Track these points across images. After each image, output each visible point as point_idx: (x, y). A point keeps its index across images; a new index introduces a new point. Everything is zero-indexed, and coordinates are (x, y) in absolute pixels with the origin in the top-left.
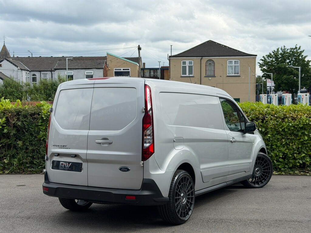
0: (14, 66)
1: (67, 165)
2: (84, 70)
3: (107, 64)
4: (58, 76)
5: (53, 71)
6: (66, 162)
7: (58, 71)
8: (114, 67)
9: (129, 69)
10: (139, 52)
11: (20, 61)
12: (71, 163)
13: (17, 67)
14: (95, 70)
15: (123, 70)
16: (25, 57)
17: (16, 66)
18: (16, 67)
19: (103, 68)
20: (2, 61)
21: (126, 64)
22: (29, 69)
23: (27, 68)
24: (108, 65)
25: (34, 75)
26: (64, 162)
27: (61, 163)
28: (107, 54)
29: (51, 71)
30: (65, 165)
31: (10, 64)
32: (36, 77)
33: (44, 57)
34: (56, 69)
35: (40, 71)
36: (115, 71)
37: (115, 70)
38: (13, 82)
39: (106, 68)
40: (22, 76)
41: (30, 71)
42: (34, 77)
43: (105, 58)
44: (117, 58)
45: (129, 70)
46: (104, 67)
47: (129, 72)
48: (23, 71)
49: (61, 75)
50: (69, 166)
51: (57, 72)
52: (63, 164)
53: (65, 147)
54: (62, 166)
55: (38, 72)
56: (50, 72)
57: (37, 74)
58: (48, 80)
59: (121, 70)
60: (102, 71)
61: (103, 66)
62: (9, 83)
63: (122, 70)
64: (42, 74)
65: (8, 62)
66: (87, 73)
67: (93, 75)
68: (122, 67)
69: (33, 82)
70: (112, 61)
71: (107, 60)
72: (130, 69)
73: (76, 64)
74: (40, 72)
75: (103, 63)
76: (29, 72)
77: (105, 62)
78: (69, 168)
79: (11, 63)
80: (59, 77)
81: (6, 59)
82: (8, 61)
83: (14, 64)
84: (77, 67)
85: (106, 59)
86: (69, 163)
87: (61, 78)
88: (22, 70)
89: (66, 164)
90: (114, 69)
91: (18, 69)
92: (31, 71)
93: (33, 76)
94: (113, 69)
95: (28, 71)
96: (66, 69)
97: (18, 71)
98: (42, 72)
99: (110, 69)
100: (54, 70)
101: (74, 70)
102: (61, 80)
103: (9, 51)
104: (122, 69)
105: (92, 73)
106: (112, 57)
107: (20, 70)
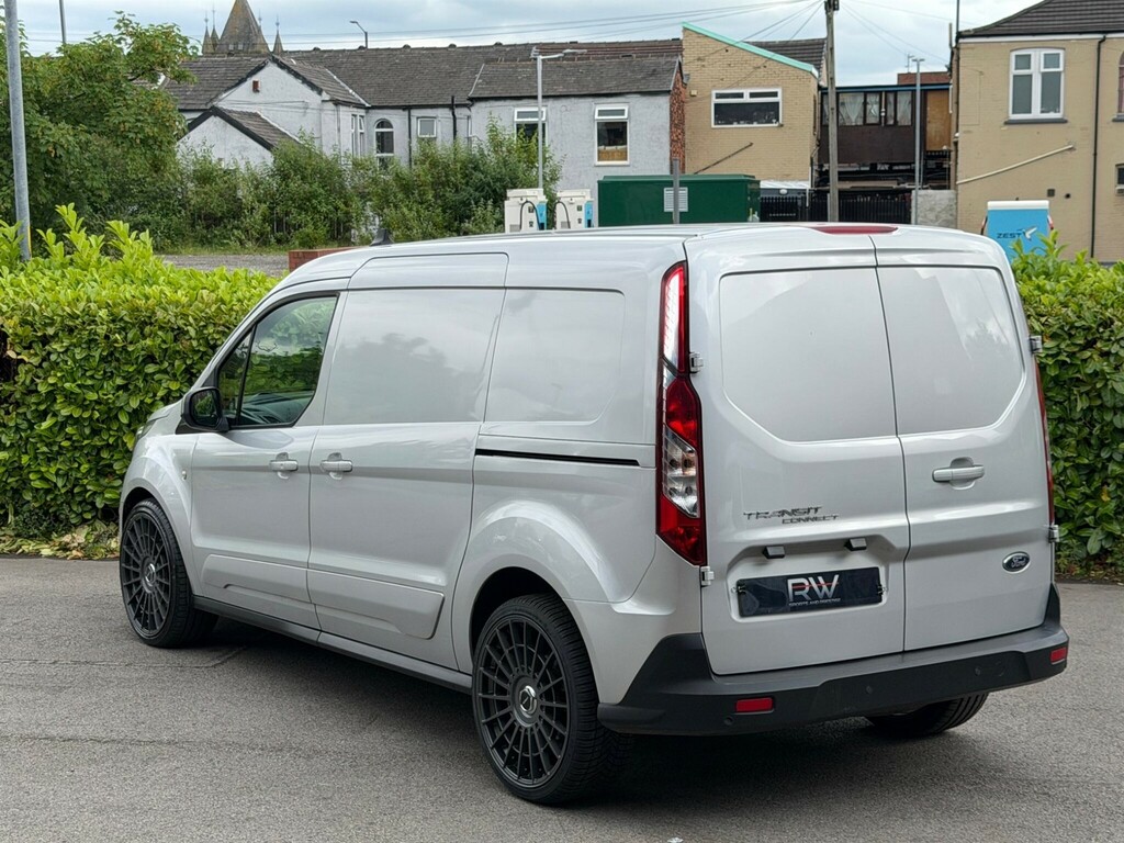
0: (306, 89)
2: (590, 100)
3: (684, 72)
4: (491, 131)
5: (459, 106)
7: (485, 104)
8: (714, 87)
9: (775, 94)
10: (830, 20)
11: (329, 67)
13: (320, 93)
14: (634, 99)
15: (753, 95)
16: (344, 50)
17: (312, 86)
18: (314, 94)
19: (668, 92)
20: (259, 68)
21: (762, 69)
22: (363, 101)
23: (357, 96)
24: (688, 76)
25: (382, 124)
26: (806, 576)
27: (791, 582)
28: (685, 29)
29: (452, 107)
30: (811, 588)
31: (290, 78)
32: (392, 133)
33: (423, 49)
34: (474, 100)
35: (408, 108)
36: (715, 101)
37: (719, 96)
38: (310, 157)
39: (682, 89)
40: (339, 130)
41: (368, 108)
42: (382, 133)
43: (674, 47)
44: (728, 47)
45: (778, 99)
46: (675, 87)
47: (778, 103)
48: (342, 108)
49: (500, 125)
51: (480, 111)
52: (802, 583)
55: (401, 111)
56: (446, 113)
57: (397, 120)
58: (438, 142)
59: (740, 96)
60: (663, 102)
61: (670, 81)
62: (296, 161)
63: (747, 99)
64: (414, 120)
65: (283, 73)
66: (601, 113)
67: (626, 123)
68: (745, 87)
69: (379, 154)
70: (703, 60)
71: (682, 56)
72: (779, 91)
73: (555, 77)
74: (406, 113)
75: (671, 70)
76: (362, 112)
77: (677, 64)
79: (297, 75)
80: (493, 130)
81: (275, 61)
82: (282, 66)
83: (305, 81)
84: (561, 90)
85: (681, 50)
87: (500, 138)
88: (337, 103)
90: (714, 92)
91: (323, 101)
92: (373, 108)
93: (378, 127)
94: (710, 96)
95: (360, 106)
97: (320, 110)
98: (415, 113)
99: (694, 93)
100: (469, 103)
101: (551, 102)
102: (500, 144)
103: (260, 19)
104: (747, 93)
105: (621, 112)
106: (706, 40)
107: (331, 106)
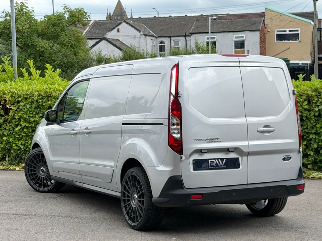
0: (135, 31)
1: (219, 163)
2: (232, 33)
3: (266, 23)
4: (196, 44)
5: (187, 36)
6: (218, 159)
7: (195, 35)
8: (276, 28)
9: (298, 31)
10: (315, 4)
11: (144, 24)
12: (225, 160)
13: (140, 32)
14: (247, 33)
15: (290, 31)
16: (149, 18)
17: (137, 30)
18: (138, 32)
19: (259, 30)
20: (120, 24)
21: (293, 22)
22: (155, 35)
23: (153, 33)
24: (267, 25)
25: (162, 42)
26: (215, 159)
27: (210, 161)
28: (266, 9)
29: (185, 36)
30: (216, 163)
31: (130, 27)
32: (164, 45)
33: (176, 17)
34: (192, 34)
35: (170, 37)
36: (276, 33)
37: (278, 31)
38: (134, 54)
39: (264, 29)
40: (146, 45)
41: (157, 37)
42: (162, 46)
43: (262, 15)
44: (281, 14)
45: (299, 32)
46: (262, 28)
47: (298, 34)
48: (147, 37)
49: (199, 42)
50: (222, 163)
51: (193, 37)
52: (214, 161)
53: (216, 140)
54: (212, 164)
55: (168, 38)
56: (183, 38)
57: (166, 41)
58: (181, 49)
59: (285, 31)
60: (257, 34)
61: (260, 26)
62: (130, 55)
63: (288, 32)
64: (172, 41)
65: (128, 26)
66: (236, 37)
67: (244, 41)
68: (287, 28)
69: (161, 53)
70: (272, 19)
71: (265, 18)
72: (299, 29)
73: (220, 26)
74: (170, 38)
75: (260, 23)
76: (154, 38)
77: (263, 20)
78: (224, 166)
79: (132, 26)
80: (197, 43)
81: (125, 22)
82: (127, 23)
83: (135, 28)
84: (222, 30)
85: (264, 16)
86: (222, 160)
87: (199, 46)
88: (146, 35)
89: (218, 161)
90: (276, 30)
91: (141, 35)
92: (158, 37)
93: (160, 43)
94: (275, 31)
95: (154, 36)
96: (208, 33)
97: (140, 38)
98: (173, 38)
99: (269, 30)
100: (190, 35)
101: (218, 34)
102: (199, 48)
103: (126, 9)
104: (288, 30)
105: (243, 37)
106: (273, 12)
107: (144, 36)
